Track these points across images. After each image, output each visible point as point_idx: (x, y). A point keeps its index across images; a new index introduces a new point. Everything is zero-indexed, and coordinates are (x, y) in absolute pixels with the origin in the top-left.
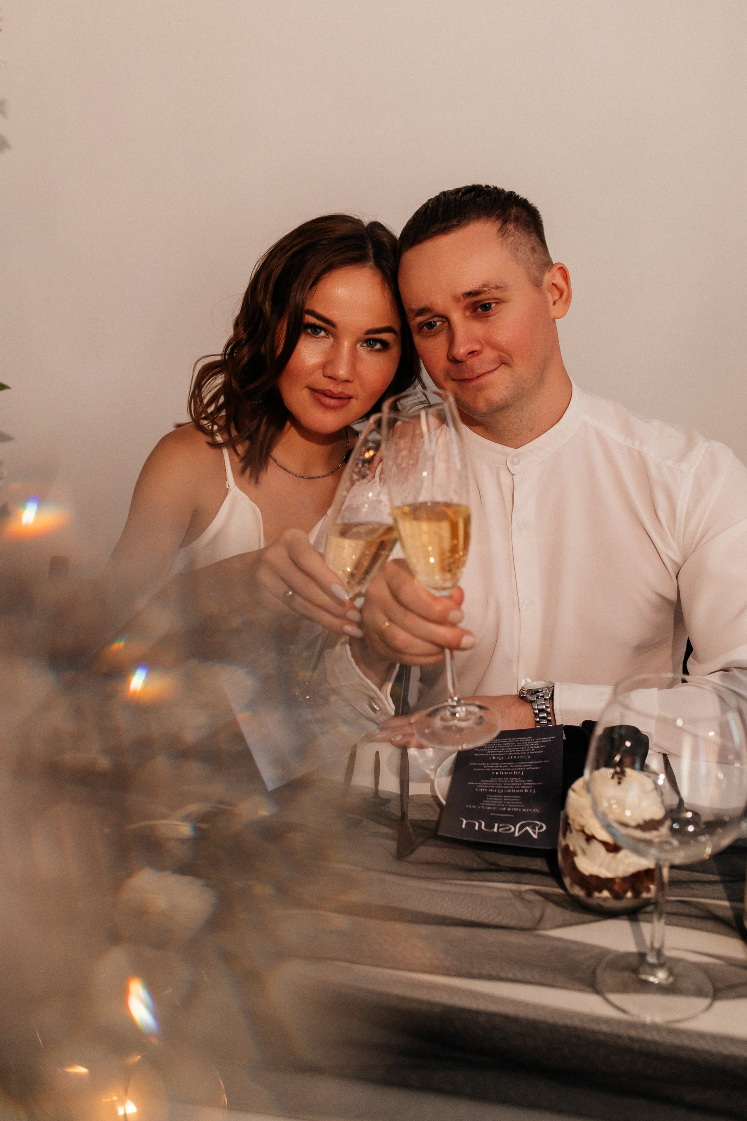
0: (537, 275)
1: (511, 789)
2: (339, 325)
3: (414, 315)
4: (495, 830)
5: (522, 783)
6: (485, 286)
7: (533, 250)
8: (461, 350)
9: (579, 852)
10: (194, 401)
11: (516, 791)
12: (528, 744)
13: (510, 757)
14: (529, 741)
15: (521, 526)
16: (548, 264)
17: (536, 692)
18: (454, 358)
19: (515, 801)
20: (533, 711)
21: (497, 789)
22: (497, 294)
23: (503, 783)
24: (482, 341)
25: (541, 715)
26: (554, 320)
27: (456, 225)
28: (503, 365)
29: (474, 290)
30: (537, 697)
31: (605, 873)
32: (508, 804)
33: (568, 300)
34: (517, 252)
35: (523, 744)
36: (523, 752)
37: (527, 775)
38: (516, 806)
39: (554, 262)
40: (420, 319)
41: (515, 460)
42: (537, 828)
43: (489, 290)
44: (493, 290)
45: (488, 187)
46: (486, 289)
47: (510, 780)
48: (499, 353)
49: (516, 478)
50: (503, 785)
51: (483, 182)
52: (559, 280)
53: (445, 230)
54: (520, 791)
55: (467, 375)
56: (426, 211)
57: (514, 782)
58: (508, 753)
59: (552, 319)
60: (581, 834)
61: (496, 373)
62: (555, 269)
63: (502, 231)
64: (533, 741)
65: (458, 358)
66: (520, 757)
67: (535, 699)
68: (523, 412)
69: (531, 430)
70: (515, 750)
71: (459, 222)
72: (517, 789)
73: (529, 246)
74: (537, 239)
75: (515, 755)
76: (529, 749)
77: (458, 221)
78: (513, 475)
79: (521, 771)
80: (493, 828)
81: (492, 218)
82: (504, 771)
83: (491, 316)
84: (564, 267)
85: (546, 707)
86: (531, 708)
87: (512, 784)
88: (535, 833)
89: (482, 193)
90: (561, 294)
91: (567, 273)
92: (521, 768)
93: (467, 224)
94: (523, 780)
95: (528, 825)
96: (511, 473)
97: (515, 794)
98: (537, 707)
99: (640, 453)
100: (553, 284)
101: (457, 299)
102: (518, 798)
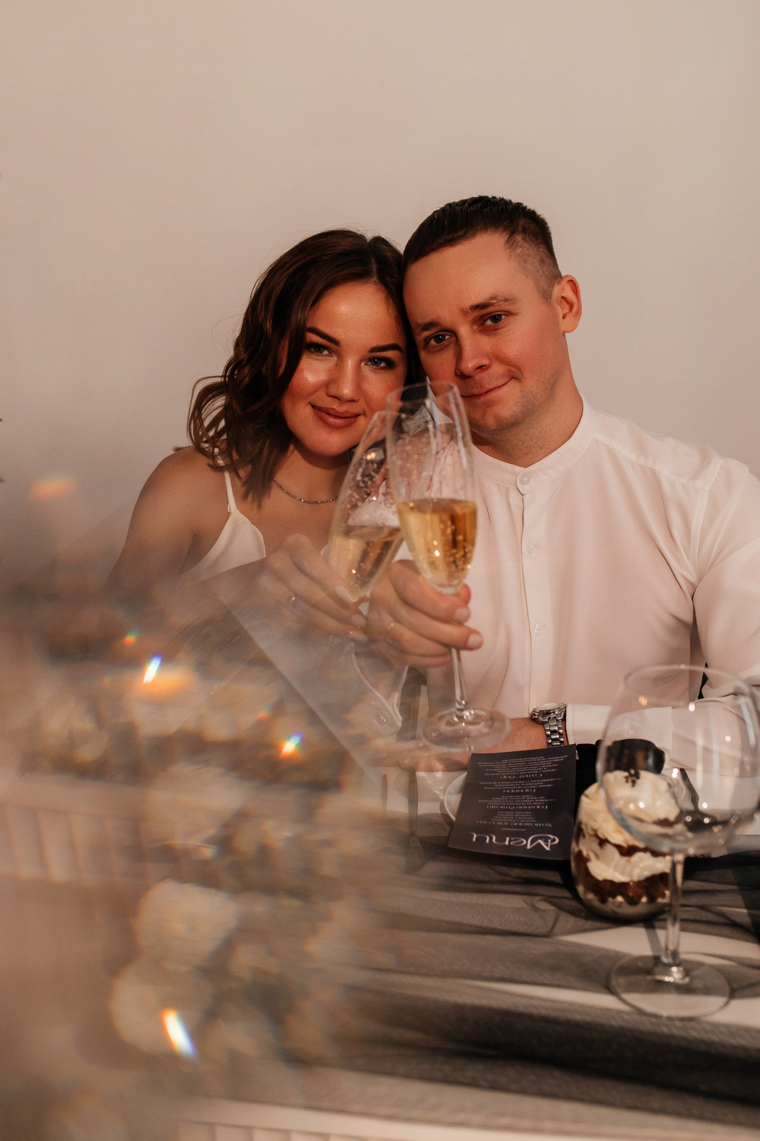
0: (546, 287)
1: (523, 806)
2: (342, 343)
3: (420, 330)
4: (507, 843)
5: (534, 800)
6: (493, 298)
7: (542, 261)
8: (469, 364)
9: (592, 856)
10: (194, 424)
11: (527, 808)
12: (540, 763)
13: (522, 776)
14: (541, 761)
15: (532, 547)
16: (556, 276)
17: (548, 713)
18: (462, 373)
19: (527, 817)
20: (546, 733)
21: (509, 806)
22: (506, 307)
23: (514, 800)
24: (491, 356)
25: (553, 737)
26: (564, 335)
27: (463, 236)
28: (513, 381)
29: (482, 303)
30: (549, 719)
31: (619, 877)
32: (520, 820)
33: (579, 313)
34: (525, 263)
35: (535, 763)
36: (535, 771)
37: (540, 792)
38: (529, 821)
39: (563, 275)
40: (426, 334)
41: (525, 480)
42: (550, 841)
43: (497, 302)
44: (501, 303)
45: (494, 198)
46: (494, 301)
47: (522, 798)
48: (507, 367)
49: (526, 499)
50: (514, 802)
51: (489, 193)
52: (569, 293)
53: (451, 242)
54: (532, 807)
55: (475, 391)
56: (432, 222)
57: (526, 799)
58: (519, 772)
59: (562, 333)
60: (594, 838)
61: (505, 388)
62: (564, 282)
63: (510, 243)
64: (545, 760)
65: (466, 373)
66: (531, 776)
67: (547, 720)
68: (533, 429)
69: (541, 448)
70: (527, 769)
71: (466, 233)
72: (529, 805)
73: (537, 258)
74: (546, 251)
75: (527, 774)
76: (540, 768)
77: (465, 231)
78: (523, 495)
79: (533, 789)
80: (505, 841)
81: (500, 229)
82: (515, 789)
83: (500, 329)
84: (574, 280)
85: (558, 728)
86: (543, 730)
87: (524, 801)
88: (547, 845)
89: (489, 204)
90: (571, 306)
91: (577, 286)
92: (532, 785)
93: (473, 235)
94: (535, 797)
95: (541, 838)
96: (520, 493)
97: (527, 810)
98: (549, 728)
99: (653, 471)
100: (563, 298)
101: (464, 312)
102: (530, 814)
